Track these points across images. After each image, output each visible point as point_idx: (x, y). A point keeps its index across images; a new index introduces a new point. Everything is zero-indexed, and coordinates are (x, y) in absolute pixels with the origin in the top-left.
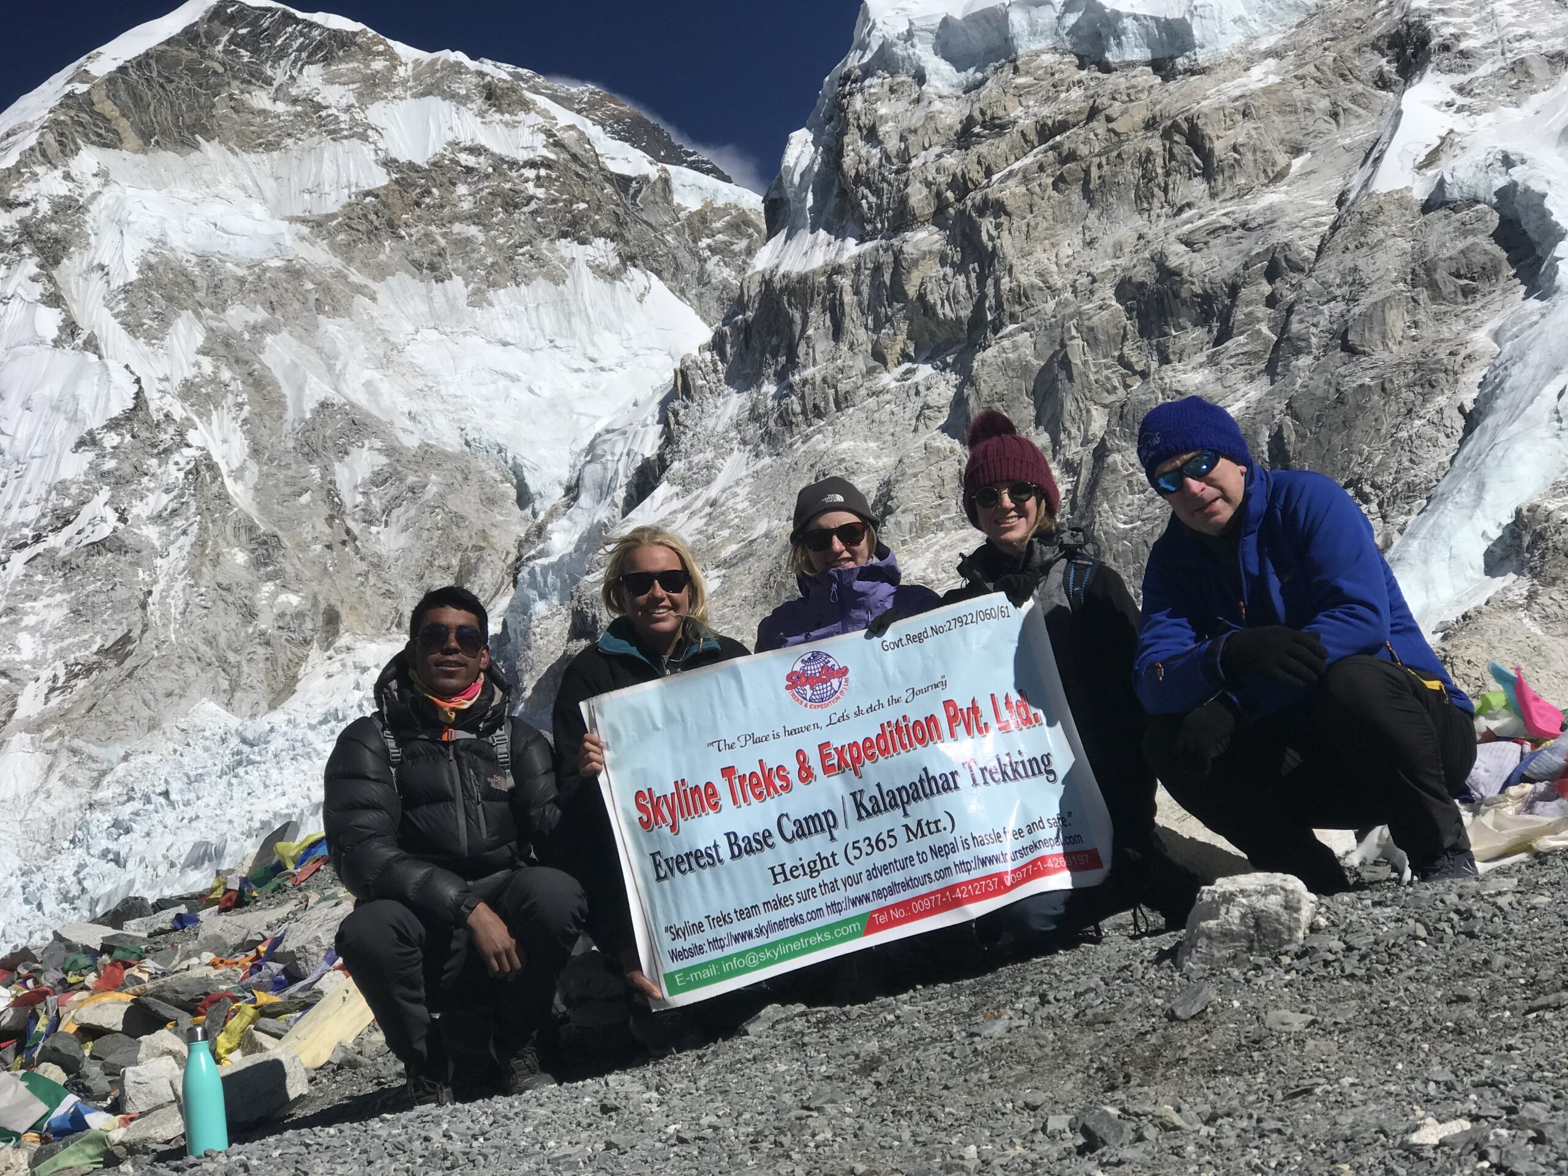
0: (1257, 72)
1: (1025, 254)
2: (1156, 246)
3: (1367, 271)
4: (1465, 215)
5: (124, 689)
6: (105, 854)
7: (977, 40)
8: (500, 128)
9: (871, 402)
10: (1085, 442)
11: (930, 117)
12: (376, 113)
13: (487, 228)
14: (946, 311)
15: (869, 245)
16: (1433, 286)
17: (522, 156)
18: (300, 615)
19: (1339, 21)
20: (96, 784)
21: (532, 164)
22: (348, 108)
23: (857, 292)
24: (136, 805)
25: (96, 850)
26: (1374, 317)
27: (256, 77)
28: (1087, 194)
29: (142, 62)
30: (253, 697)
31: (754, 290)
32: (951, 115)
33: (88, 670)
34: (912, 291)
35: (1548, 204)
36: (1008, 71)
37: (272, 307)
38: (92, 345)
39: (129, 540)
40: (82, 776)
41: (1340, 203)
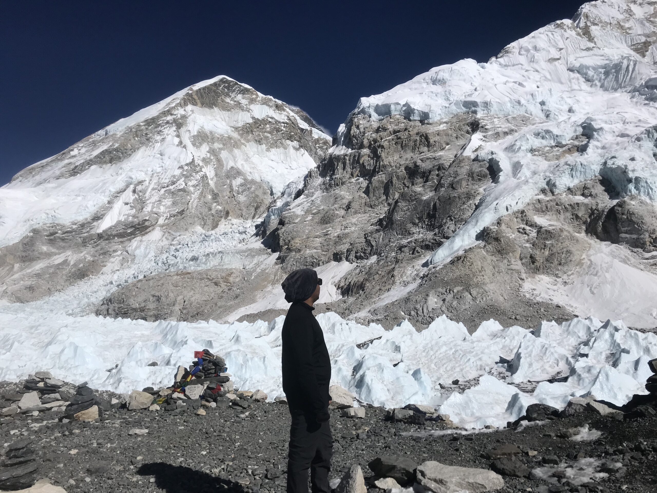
0: (442, 126)
1: (387, 158)
2: (415, 160)
3: (459, 172)
4: (481, 163)
5: (181, 221)
6: (173, 255)
7: (383, 110)
8: (278, 114)
9: (349, 184)
10: (393, 200)
11: (371, 125)
12: (252, 107)
13: (272, 135)
14: (368, 167)
15: (353, 151)
16: (473, 177)
17: (282, 121)
18: (221, 211)
19: (461, 118)
20: (173, 240)
21: (284, 123)
22: (246, 105)
23: (349, 160)
24: (181, 246)
25: (171, 254)
26: (459, 182)
27: (228, 95)
28: (402, 146)
29: (204, 88)
30: (208, 227)
31: (328, 157)
32: (375, 125)
33: (174, 216)
34: (361, 162)
35: (500, 164)
36: (389, 118)
37: (224, 145)
38: (185, 147)
39: (187, 190)
40: (170, 238)
41: (455, 157)
